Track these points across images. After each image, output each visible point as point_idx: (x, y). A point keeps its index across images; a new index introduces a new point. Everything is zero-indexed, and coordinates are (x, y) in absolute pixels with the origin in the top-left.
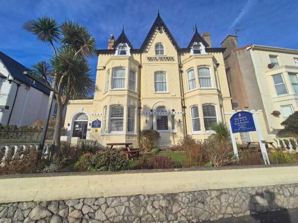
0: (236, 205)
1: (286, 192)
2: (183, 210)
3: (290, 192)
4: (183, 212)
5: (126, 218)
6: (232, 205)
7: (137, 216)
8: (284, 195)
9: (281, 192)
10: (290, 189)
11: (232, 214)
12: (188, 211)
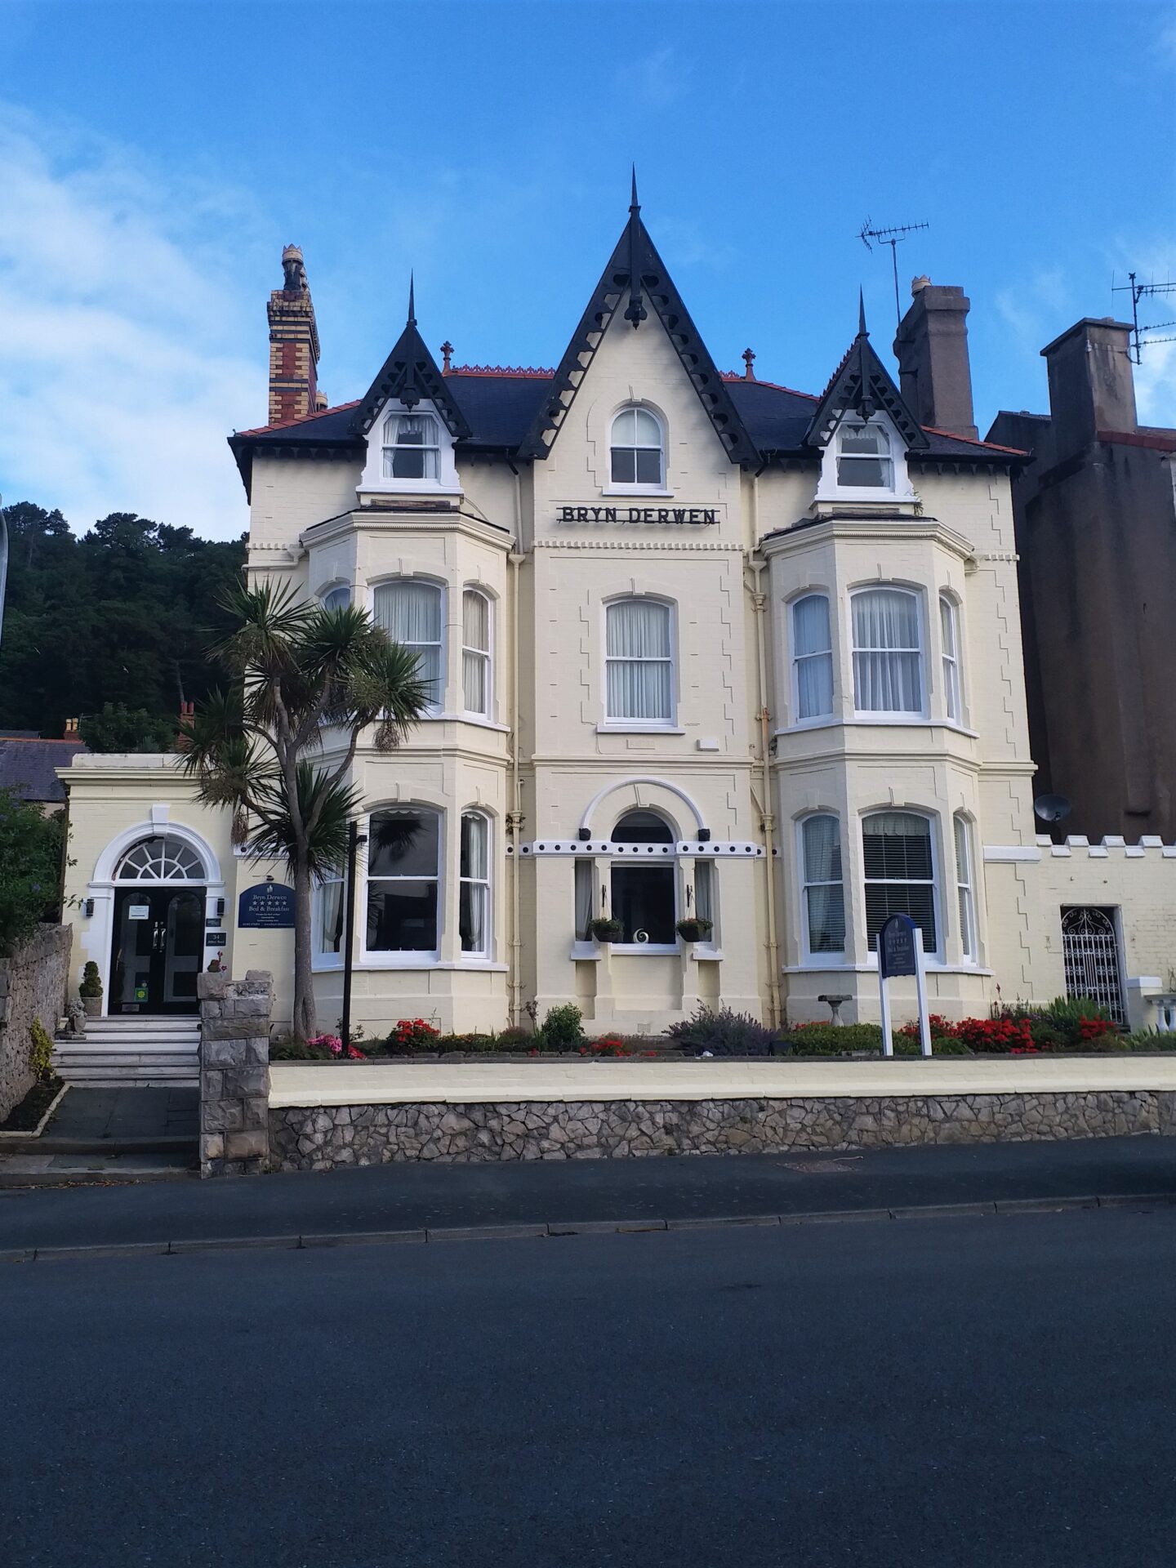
0: (818, 1130)
1: (935, 1111)
2: (711, 1133)
3: (945, 1113)
4: (710, 1136)
5: (603, 1140)
6: (809, 1130)
7: (622, 1138)
8: (928, 1117)
9: (925, 1111)
10: (946, 1106)
11: (808, 1146)
12: (720, 1135)
